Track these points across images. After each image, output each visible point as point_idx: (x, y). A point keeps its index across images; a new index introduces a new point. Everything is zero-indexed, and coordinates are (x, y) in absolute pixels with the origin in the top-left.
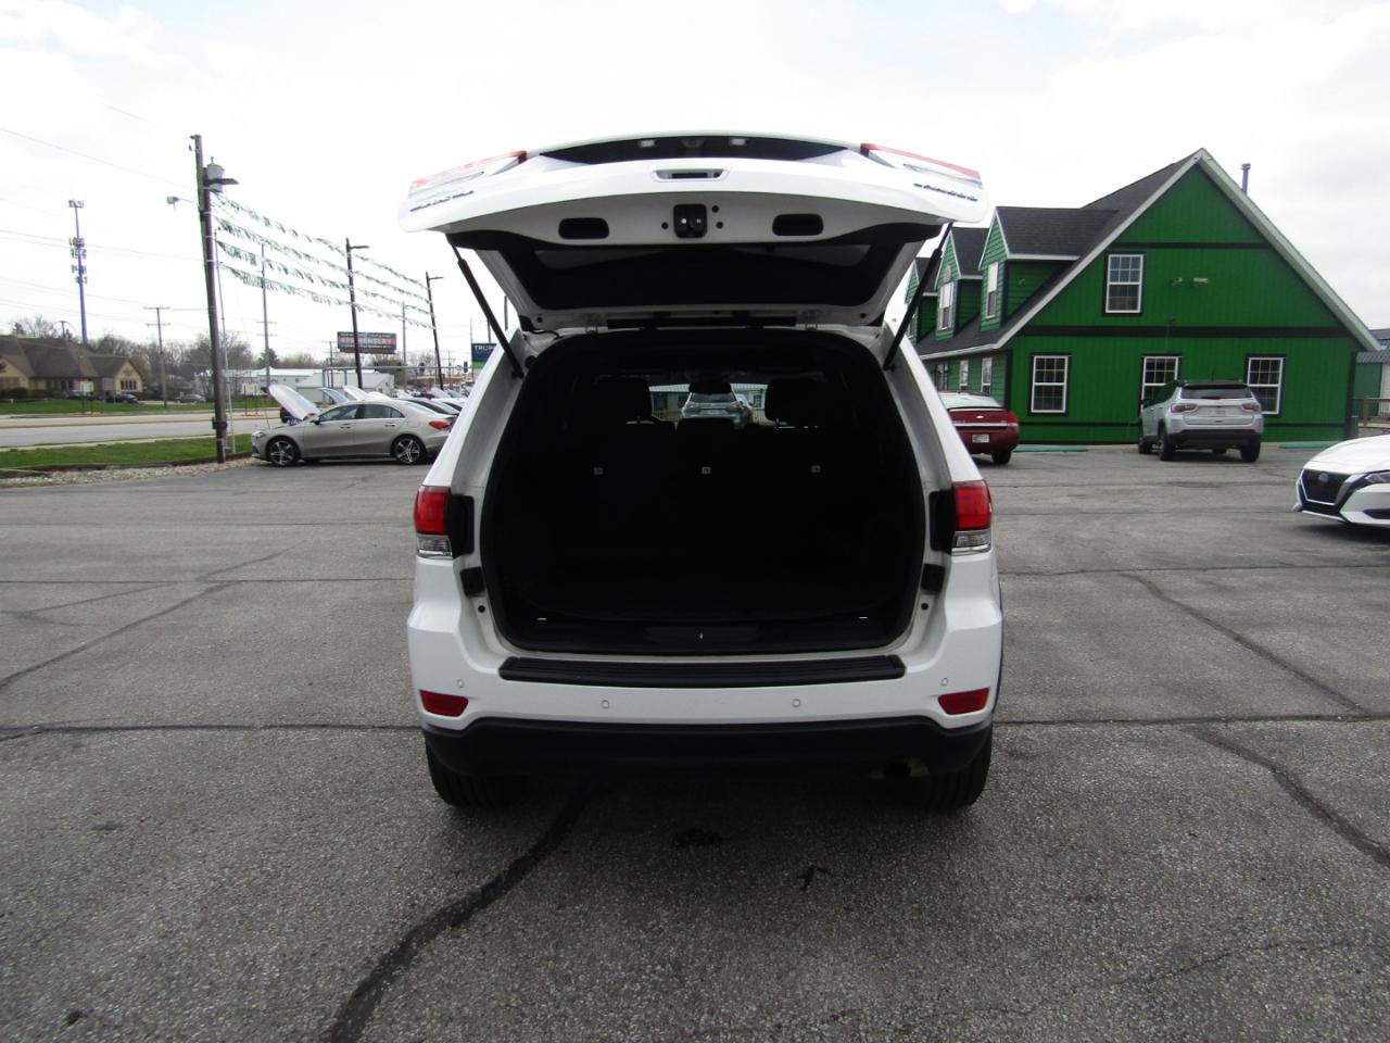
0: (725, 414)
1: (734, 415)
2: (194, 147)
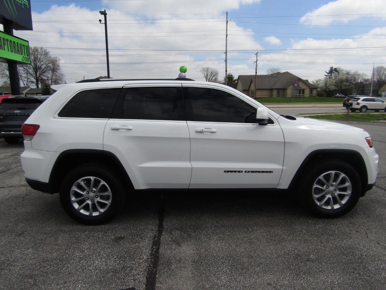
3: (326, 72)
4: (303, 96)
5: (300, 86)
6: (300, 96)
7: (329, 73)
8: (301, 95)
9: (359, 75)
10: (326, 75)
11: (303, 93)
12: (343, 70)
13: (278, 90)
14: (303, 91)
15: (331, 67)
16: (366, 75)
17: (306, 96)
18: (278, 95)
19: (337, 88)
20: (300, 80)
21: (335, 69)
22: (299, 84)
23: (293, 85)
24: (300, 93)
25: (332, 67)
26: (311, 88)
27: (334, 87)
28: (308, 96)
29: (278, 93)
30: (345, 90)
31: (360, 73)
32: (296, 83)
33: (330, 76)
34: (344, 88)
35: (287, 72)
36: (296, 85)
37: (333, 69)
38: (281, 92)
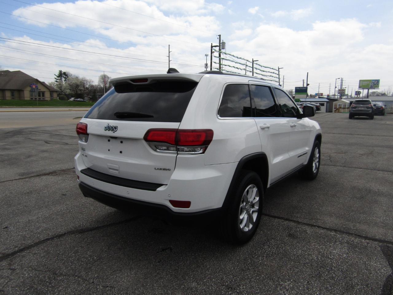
0: (366, 109)
1: (369, 110)
2: (219, 38)
3: (55, 75)
4: (43, 99)
5: (39, 88)
6: (39, 99)
7: (58, 77)
8: (41, 98)
9: (87, 81)
10: (55, 78)
11: (43, 95)
12: (71, 75)
13: (12, 91)
14: (43, 93)
15: (59, 71)
16: (93, 82)
17: (46, 99)
18: (13, 97)
19: (72, 92)
20: (37, 81)
21: (65, 73)
22: (37, 86)
23: (30, 86)
24: (39, 96)
25: (61, 71)
26: (51, 90)
27: (69, 91)
28: (49, 99)
29: (13, 95)
30: (80, 94)
31: (87, 79)
32: (34, 84)
33: (60, 79)
34: (79, 92)
35: (19, 71)
36: (34, 87)
37: (62, 73)
38: (16, 94)
